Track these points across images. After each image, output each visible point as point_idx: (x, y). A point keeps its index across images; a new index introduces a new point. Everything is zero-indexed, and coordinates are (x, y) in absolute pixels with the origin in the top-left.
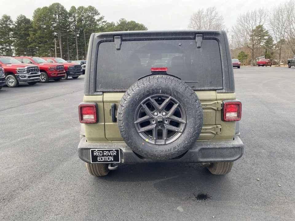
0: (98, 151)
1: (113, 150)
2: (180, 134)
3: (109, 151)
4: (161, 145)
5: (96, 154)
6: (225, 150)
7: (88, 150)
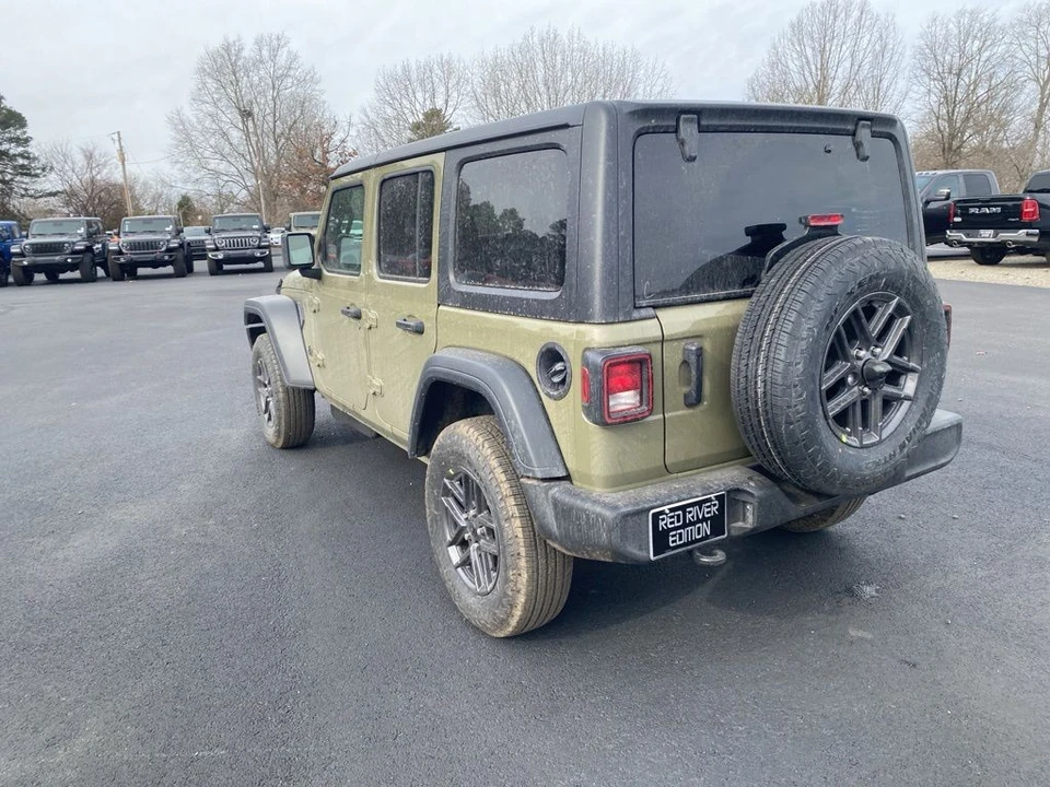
0: (671, 510)
1: (709, 500)
2: (906, 404)
3: (700, 504)
4: (873, 445)
5: (666, 525)
6: (938, 437)
7: (643, 517)
